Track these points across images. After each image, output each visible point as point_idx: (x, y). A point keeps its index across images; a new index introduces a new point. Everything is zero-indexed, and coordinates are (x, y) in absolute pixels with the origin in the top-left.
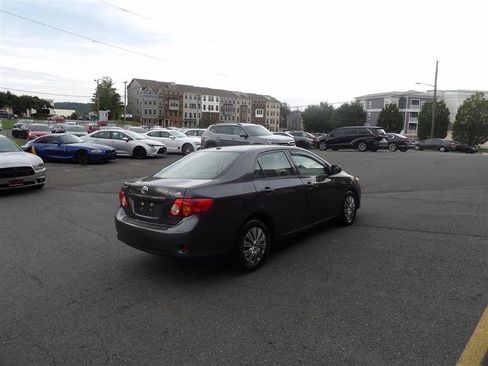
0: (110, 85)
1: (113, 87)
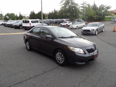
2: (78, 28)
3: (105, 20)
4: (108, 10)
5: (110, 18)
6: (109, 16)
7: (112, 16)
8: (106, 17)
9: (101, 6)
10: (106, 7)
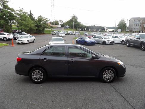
0: (124, 20)
1: (124, 21)
2: (29, 43)
3: (45, 33)
4: (47, 22)
5: (50, 31)
6: (48, 29)
7: (51, 29)
8: (46, 29)
9: (40, 17)
10: (45, 19)
